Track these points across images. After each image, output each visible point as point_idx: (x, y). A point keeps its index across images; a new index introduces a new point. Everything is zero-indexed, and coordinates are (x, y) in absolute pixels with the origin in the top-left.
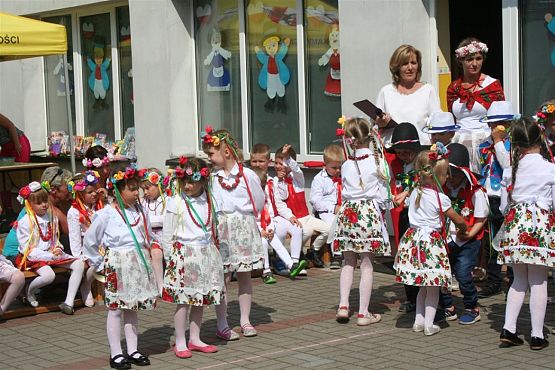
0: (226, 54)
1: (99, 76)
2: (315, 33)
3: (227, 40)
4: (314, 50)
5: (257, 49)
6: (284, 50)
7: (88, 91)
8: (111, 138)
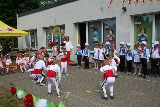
0: (50, 36)
1: (33, 39)
4: (62, 36)
5: (54, 36)
6: (58, 36)
7: (31, 41)
8: (34, 47)
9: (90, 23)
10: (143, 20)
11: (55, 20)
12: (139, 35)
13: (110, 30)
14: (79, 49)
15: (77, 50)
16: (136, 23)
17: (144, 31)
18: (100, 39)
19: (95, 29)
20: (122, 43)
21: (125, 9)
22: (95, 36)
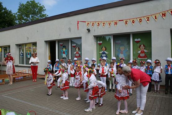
0: (23, 52)
2: (34, 50)
5: (27, 52)
6: (30, 52)
9: (59, 41)
10: (106, 40)
11: (28, 38)
12: (101, 52)
13: (76, 48)
14: (49, 65)
15: (48, 65)
16: (99, 42)
17: (105, 49)
18: (68, 55)
19: (64, 46)
20: (87, 59)
21: (89, 30)
22: (64, 53)
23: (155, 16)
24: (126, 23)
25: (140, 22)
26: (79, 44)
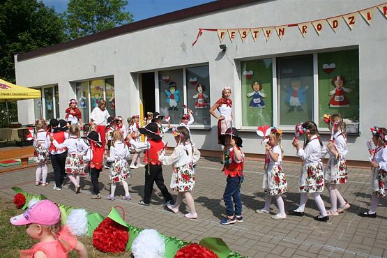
0: (85, 98)
1: (50, 104)
2: (108, 93)
3: (85, 95)
4: (108, 97)
5: (93, 97)
6: (100, 97)
9: (161, 72)
11: (95, 68)
12: (251, 94)
13: (198, 86)
16: (245, 73)
17: (258, 87)
19: (171, 83)
21: (224, 48)
22: (172, 97)
23: (368, 14)
24: (304, 30)
25: (334, 27)
26: (204, 77)
